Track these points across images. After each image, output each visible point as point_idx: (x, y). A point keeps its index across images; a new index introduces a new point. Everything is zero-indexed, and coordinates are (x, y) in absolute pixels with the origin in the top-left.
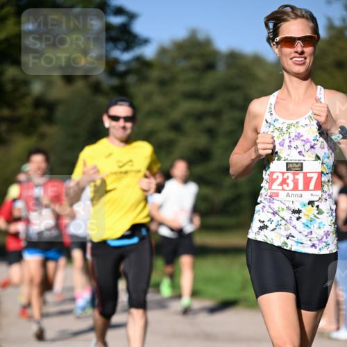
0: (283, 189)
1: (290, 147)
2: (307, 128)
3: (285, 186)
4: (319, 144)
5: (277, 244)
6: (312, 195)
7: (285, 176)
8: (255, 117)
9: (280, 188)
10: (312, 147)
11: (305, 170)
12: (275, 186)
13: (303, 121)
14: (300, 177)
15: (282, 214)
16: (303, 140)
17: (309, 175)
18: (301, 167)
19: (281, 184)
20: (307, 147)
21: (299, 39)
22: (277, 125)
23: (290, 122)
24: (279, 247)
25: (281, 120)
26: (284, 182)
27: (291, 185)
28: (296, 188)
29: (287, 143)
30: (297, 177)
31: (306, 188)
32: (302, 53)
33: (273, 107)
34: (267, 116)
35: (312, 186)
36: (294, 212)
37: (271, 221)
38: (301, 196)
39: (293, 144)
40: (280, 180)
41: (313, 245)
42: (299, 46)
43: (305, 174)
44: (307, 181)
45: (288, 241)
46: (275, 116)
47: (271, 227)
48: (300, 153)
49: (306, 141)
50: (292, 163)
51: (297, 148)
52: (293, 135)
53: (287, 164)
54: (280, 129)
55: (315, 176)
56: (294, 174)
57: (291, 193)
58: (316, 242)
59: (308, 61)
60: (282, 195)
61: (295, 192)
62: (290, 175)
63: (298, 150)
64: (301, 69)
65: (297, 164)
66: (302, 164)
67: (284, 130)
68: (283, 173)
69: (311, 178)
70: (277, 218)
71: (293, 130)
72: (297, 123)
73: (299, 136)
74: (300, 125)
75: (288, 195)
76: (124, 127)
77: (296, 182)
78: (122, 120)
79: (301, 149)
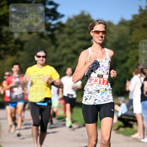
0: (95, 83)
1: (100, 69)
2: (105, 63)
3: (96, 82)
6: (105, 86)
7: (97, 79)
9: (94, 82)
11: (104, 77)
12: (92, 82)
14: (102, 80)
16: (104, 67)
17: (104, 79)
19: (95, 81)
20: (106, 69)
21: (101, 32)
23: (99, 61)
26: (96, 81)
27: (98, 82)
28: (100, 83)
30: (101, 80)
31: (103, 84)
32: (102, 36)
35: (105, 83)
36: (97, 91)
37: (88, 96)
38: (101, 86)
40: (94, 80)
41: (104, 101)
42: (101, 34)
43: (103, 79)
44: (104, 81)
45: (95, 102)
47: (89, 98)
49: (105, 67)
50: (100, 75)
51: (102, 70)
53: (98, 75)
56: (100, 79)
57: (98, 85)
59: (103, 39)
60: (95, 85)
62: (98, 78)
63: (103, 71)
64: (101, 42)
65: (101, 75)
66: (103, 75)
68: (96, 78)
69: (105, 80)
71: (101, 63)
72: (102, 61)
74: (103, 61)
75: (97, 85)
76: (42, 60)
77: (100, 81)
78: (41, 57)
79: (104, 70)
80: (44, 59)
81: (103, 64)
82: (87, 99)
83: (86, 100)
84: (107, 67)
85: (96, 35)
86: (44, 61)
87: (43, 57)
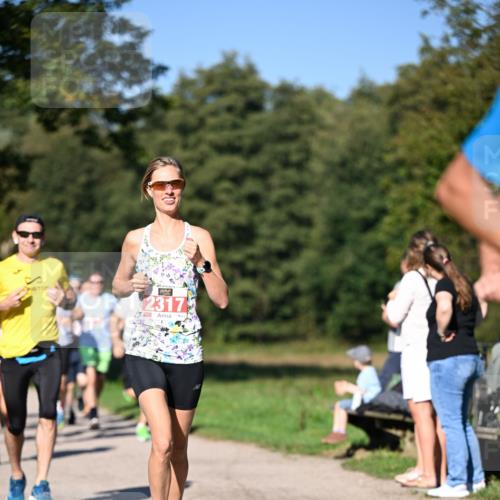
0: (155, 310)
1: (162, 275)
3: (157, 308)
4: (188, 273)
5: (148, 357)
6: (179, 316)
7: (157, 300)
8: (133, 246)
9: (153, 309)
10: (181, 276)
11: (174, 294)
12: (149, 307)
13: (174, 253)
14: (170, 301)
15: (152, 331)
16: (174, 270)
17: (177, 299)
18: (171, 293)
19: (153, 306)
20: (178, 275)
21: (169, 183)
22: (152, 255)
23: (163, 253)
24: (150, 360)
25: (155, 251)
26: (156, 304)
27: (162, 307)
28: (166, 310)
29: (160, 271)
30: (167, 300)
31: (175, 309)
32: (172, 194)
33: (148, 239)
34: (143, 246)
35: (179, 308)
36: (163, 330)
37: (142, 338)
39: (166, 273)
40: (153, 302)
41: (179, 357)
42: (169, 189)
43: (174, 298)
44: (176, 304)
45: (157, 354)
46: (150, 247)
47: (142, 342)
48: (171, 280)
49: (177, 271)
50: (164, 289)
51: (169, 276)
52: (165, 265)
53: (160, 290)
54: (154, 259)
55: (182, 301)
56: (165, 298)
57: (162, 313)
58: (181, 354)
59: (176, 200)
60: (155, 315)
61: (166, 313)
62: (161, 298)
63: (170, 278)
64: (172, 208)
65: (168, 289)
66: (171, 290)
67: (159, 259)
68: (156, 297)
69: (178, 303)
70: (147, 335)
71: (165, 260)
72: (169, 255)
73: (170, 266)
74: (171, 257)
75: (159, 315)
76: (33, 243)
77: (166, 305)
78: (31, 236)
79: (172, 277)
80: (37, 241)
81: (172, 261)
82: (138, 343)
83: (134, 345)
84: (181, 269)
85: (159, 192)
86: (38, 247)
87: (35, 235)
